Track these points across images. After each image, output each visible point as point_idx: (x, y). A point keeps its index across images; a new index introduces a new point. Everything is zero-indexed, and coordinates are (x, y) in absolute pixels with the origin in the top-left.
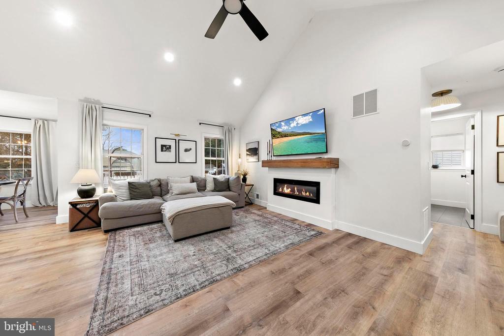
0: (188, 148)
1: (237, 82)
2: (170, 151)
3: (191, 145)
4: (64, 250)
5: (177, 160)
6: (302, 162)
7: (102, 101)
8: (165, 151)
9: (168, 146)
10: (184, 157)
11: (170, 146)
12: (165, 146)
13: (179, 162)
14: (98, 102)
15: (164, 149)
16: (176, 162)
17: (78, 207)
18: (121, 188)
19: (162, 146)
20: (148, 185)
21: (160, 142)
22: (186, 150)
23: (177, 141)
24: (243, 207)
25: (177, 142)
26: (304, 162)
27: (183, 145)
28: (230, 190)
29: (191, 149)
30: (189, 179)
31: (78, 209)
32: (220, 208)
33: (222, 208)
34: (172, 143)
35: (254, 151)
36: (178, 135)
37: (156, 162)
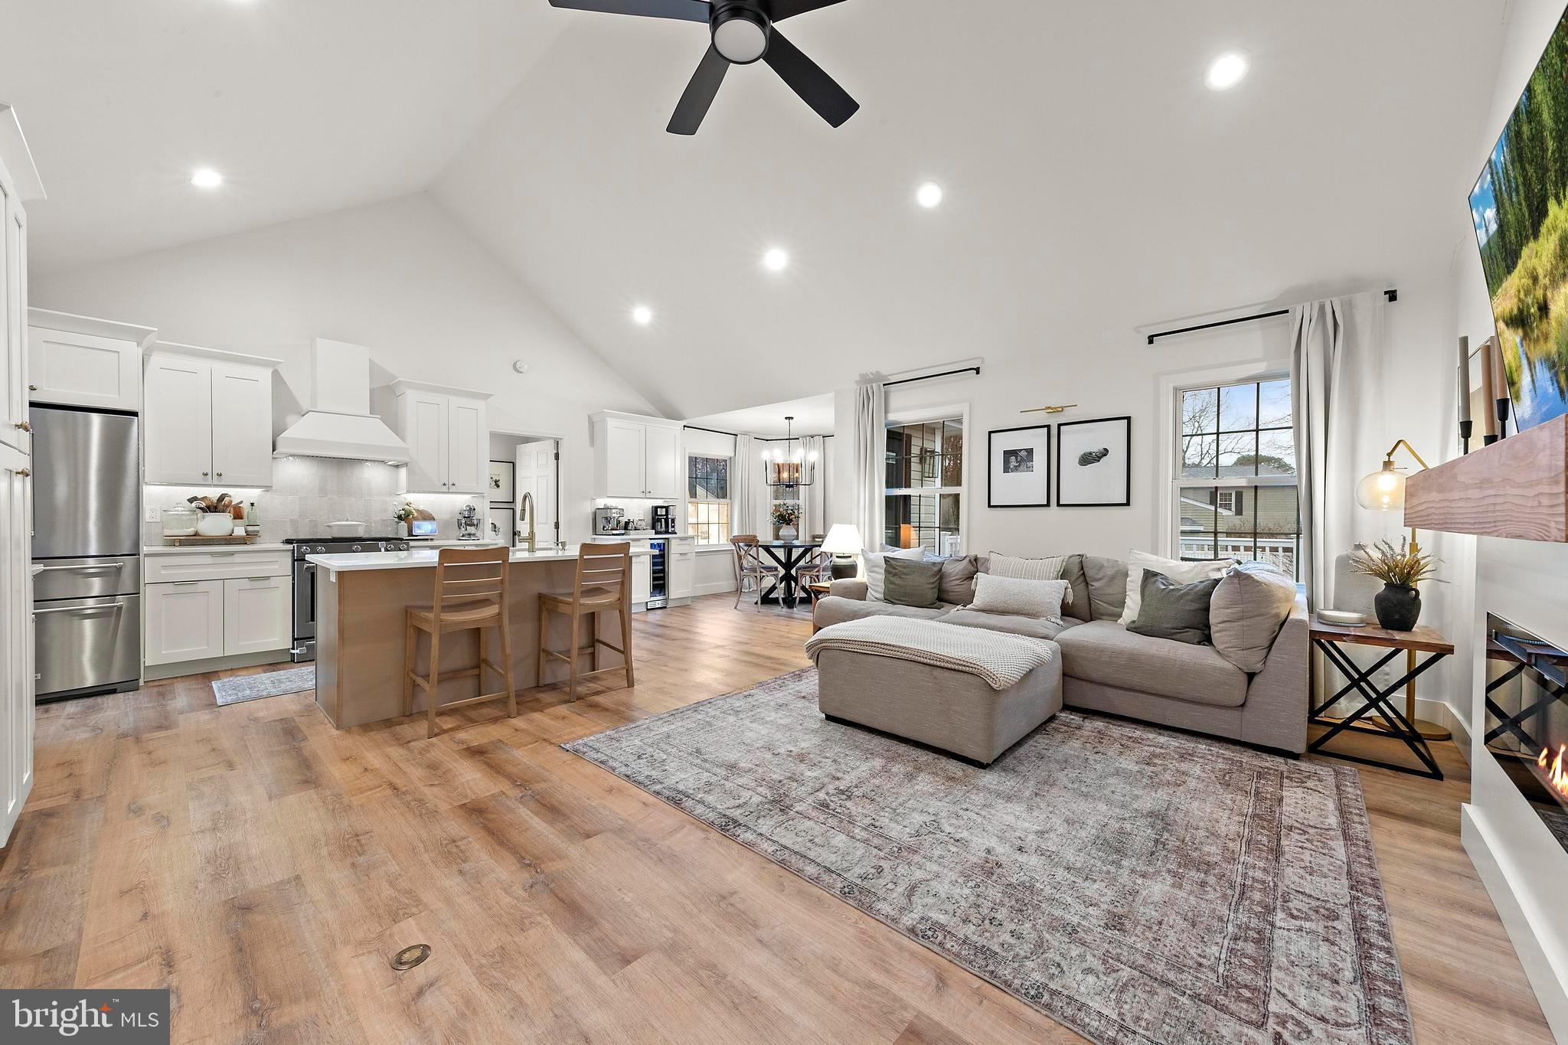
1: (1227, 70)
2: (1030, 469)
3: (1112, 436)
5: (1053, 498)
7: (884, 372)
8: (1016, 468)
9: (1024, 453)
10: (1077, 483)
11: (1030, 452)
13: (1059, 505)
14: (878, 377)
16: (1048, 505)
20: (939, 574)
21: (1002, 443)
22: (1087, 459)
23: (1054, 431)
24: (1296, 757)
25: (1053, 435)
27: (1075, 443)
28: (1207, 640)
29: (1105, 452)
34: (1036, 441)
36: (1053, 410)
37: (990, 506)
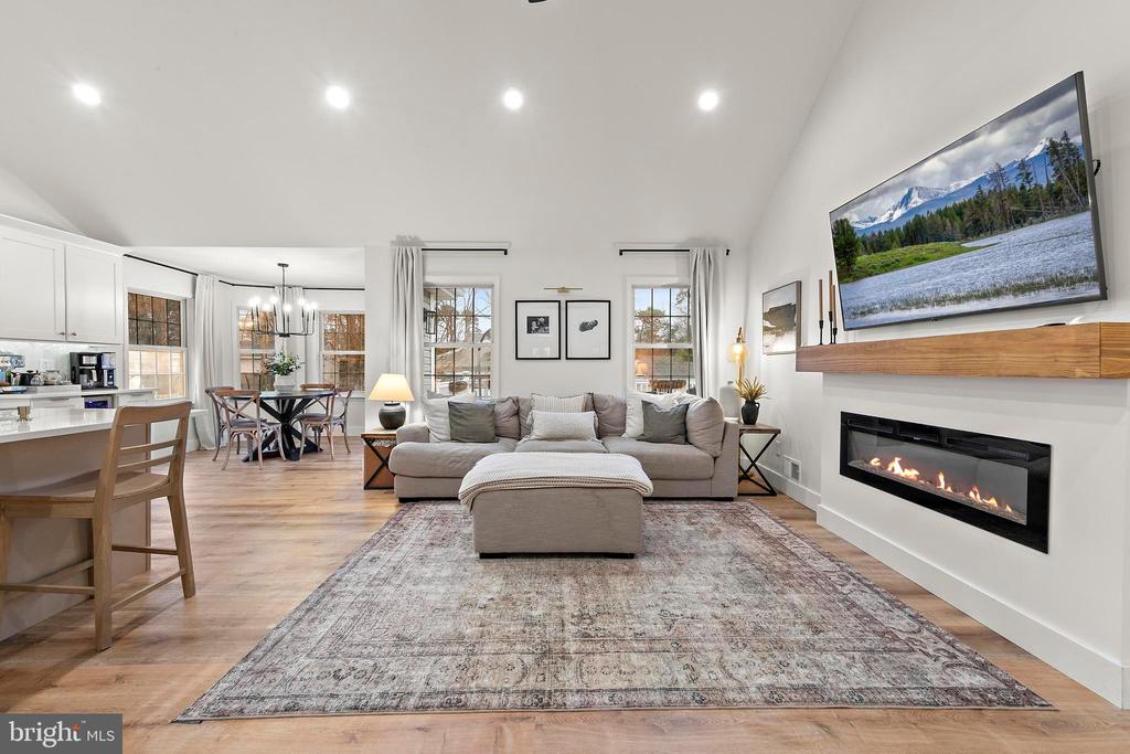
0: (590, 320)
1: (709, 100)
2: (547, 331)
3: (598, 313)
4: (325, 521)
5: (563, 354)
6: (942, 350)
7: (423, 239)
8: (536, 330)
9: (542, 320)
10: (579, 343)
11: (547, 319)
12: (535, 319)
13: (567, 358)
14: (415, 241)
15: (534, 327)
16: (559, 358)
17: (374, 444)
18: (437, 414)
19: (530, 320)
20: (490, 411)
21: (527, 311)
22: (584, 327)
23: (563, 306)
24: (730, 499)
25: (563, 308)
26: (953, 350)
27: (577, 315)
28: (687, 441)
29: (596, 323)
30: (580, 401)
31: (373, 448)
32: (598, 492)
33: (607, 492)
34: (550, 311)
35: (785, 317)
36: (563, 290)
37: (517, 358)
